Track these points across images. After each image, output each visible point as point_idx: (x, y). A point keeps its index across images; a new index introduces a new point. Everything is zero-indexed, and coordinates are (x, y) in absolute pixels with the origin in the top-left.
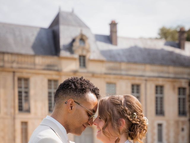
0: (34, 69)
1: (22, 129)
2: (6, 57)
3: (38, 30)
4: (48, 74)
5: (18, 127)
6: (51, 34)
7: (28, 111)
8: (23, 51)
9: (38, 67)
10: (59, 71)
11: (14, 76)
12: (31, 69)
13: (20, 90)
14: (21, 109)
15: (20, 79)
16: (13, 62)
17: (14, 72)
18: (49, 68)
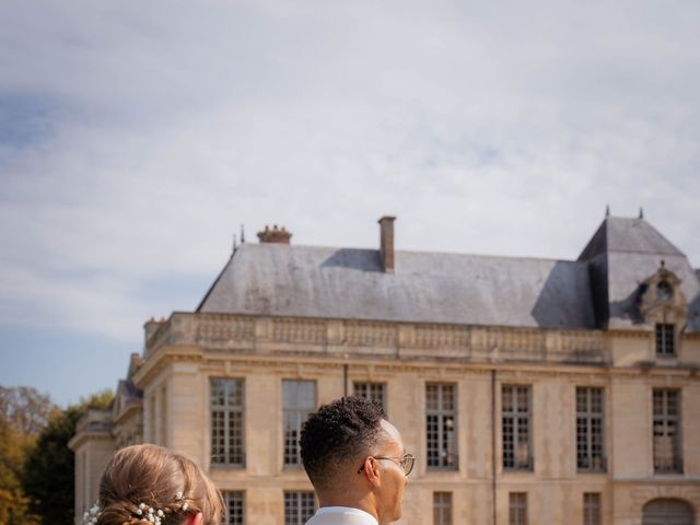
0: (543, 362)
1: (512, 510)
2: (475, 338)
3: (552, 265)
4: (577, 374)
5: (503, 504)
6: (584, 275)
7: (528, 466)
8: (516, 322)
9: (551, 358)
10: (604, 365)
11: (494, 380)
12: (535, 362)
13: (508, 415)
14: (509, 462)
15: (506, 389)
16: (490, 349)
17: (494, 372)
18: (579, 358)
